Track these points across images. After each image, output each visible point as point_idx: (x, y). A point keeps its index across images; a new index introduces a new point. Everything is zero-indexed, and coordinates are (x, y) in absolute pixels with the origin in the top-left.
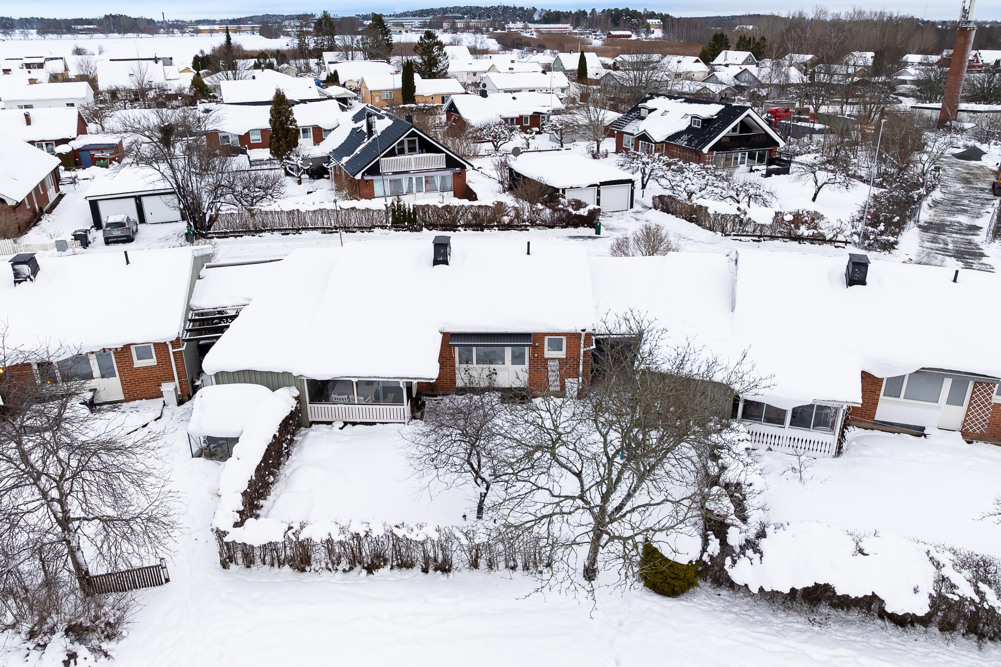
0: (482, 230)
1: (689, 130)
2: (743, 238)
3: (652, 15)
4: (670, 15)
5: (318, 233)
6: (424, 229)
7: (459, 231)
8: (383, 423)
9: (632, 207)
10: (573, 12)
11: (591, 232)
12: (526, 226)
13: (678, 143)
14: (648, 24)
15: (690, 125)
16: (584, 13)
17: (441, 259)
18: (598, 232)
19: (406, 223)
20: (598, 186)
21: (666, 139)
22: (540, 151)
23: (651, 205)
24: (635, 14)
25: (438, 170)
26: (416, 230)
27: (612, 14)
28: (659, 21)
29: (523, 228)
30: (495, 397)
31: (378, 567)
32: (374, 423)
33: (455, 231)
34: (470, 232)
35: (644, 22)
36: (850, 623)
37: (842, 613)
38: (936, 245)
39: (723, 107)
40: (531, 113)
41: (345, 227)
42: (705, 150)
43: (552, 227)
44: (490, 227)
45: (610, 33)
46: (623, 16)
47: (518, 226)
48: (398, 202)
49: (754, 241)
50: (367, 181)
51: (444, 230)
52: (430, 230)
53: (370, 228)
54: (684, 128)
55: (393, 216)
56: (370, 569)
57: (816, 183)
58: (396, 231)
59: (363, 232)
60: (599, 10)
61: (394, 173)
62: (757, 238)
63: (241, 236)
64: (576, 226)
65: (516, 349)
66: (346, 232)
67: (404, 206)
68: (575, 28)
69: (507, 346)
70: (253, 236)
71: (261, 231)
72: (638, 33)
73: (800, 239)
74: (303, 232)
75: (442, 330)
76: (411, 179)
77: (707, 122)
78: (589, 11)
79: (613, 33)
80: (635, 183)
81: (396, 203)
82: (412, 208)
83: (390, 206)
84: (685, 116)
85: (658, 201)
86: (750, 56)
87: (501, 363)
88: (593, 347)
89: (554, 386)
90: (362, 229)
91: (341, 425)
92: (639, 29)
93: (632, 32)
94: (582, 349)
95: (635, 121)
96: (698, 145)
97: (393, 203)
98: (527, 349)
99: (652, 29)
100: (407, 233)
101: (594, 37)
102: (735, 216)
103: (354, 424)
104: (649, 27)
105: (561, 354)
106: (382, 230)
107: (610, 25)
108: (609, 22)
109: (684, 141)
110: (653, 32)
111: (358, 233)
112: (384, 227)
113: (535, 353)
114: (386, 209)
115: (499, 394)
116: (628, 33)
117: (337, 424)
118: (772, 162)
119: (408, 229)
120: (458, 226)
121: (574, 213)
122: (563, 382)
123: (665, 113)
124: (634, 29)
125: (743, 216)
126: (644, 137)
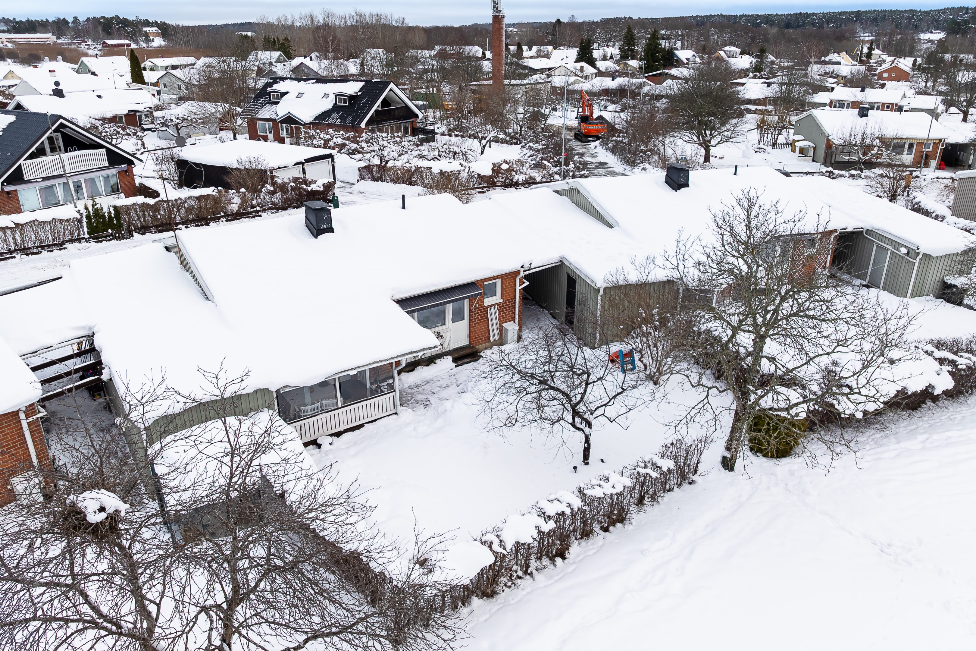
0: (208, 224)
1: (336, 108)
2: (469, 192)
3: (147, 23)
4: (167, 22)
6: (134, 234)
7: (180, 229)
8: (372, 422)
10: (50, 21)
12: (258, 212)
13: (329, 122)
14: (146, 32)
15: (336, 103)
16: (65, 22)
17: (325, 227)
19: (110, 231)
20: (302, 163)
21: (315, 119)
23: (357, 178)
24: (125, 22)
25: (100, 169)
26: (124, 237)
27: (100, 23)
28: (156, 29)
29: (254, 214)
30: (447, 362)
31: (567, 549)
32: (362, 426)
35: (140, 31)
39: (363, 83)
40: (126, 112)
41: (25, 249)
42: (363, 125)
43: (285, 209)
44: (216, 219)
45: (105, 43)
46: (114, 24)
47: (248, 213)
48: (93, 206)
49: (479, 192)
50: (8, 193)
51: (160, 232)
52: (143, 234)
53: (61, 246)
54: (330, 107)
55: (89, 224)
56: (562, 554)
58: (97, 242)
59: (52, 251)
60: (82, 19)
61: (45, 179)
62: (481, 190)
65: (456, 304)
66: (27, 255)
67: (102, 209)
68: (58, 38)
69: (448, 303)
72: (136, 42)
73: (516, 185)
75: (395, 298)
76: (66, 184)
77: (352, 98)
78: (70, 20)
79: (109, 42)
80: (335, 157)
81: (90, 208)
82: (112, 210)
83: (83, 211)
84: (326, 95)
85: (365, 173)
86: (280, 55)
87: (443, 324)
88: (527, 283)
89: (494, 335)
90: (49, 247)
91: (329, 439)
92: (136, 37)
93: (130, 41)
94: (518, 288)
95: (268, 106)
96: (353, 121)
97: (86, 208)
98: (466, 302)
99: (151, 38)
100: (114, 242)
101: (87, 47)
102: (459, 172)
103: (338, 434)
104: (146, 35)
105: (497, 299)
106: (76, 244)
107: (101, 34)
108: (100, 31)
109: (335, 118)
110: (153, 40)
111: (45, 254)
112: (79, 240)
113: (476, 304)
114: (78, 216)
115: (450, 358)
116: (126, 42)
117: (324, 441)
118: (415, 131)
119: (113, 237)
120: (177, 224)
121: (309, 189)
122: (501, 329)
123: (300, 95)
124: (131, 37)
125: (467, 171)
126: (290, 120)
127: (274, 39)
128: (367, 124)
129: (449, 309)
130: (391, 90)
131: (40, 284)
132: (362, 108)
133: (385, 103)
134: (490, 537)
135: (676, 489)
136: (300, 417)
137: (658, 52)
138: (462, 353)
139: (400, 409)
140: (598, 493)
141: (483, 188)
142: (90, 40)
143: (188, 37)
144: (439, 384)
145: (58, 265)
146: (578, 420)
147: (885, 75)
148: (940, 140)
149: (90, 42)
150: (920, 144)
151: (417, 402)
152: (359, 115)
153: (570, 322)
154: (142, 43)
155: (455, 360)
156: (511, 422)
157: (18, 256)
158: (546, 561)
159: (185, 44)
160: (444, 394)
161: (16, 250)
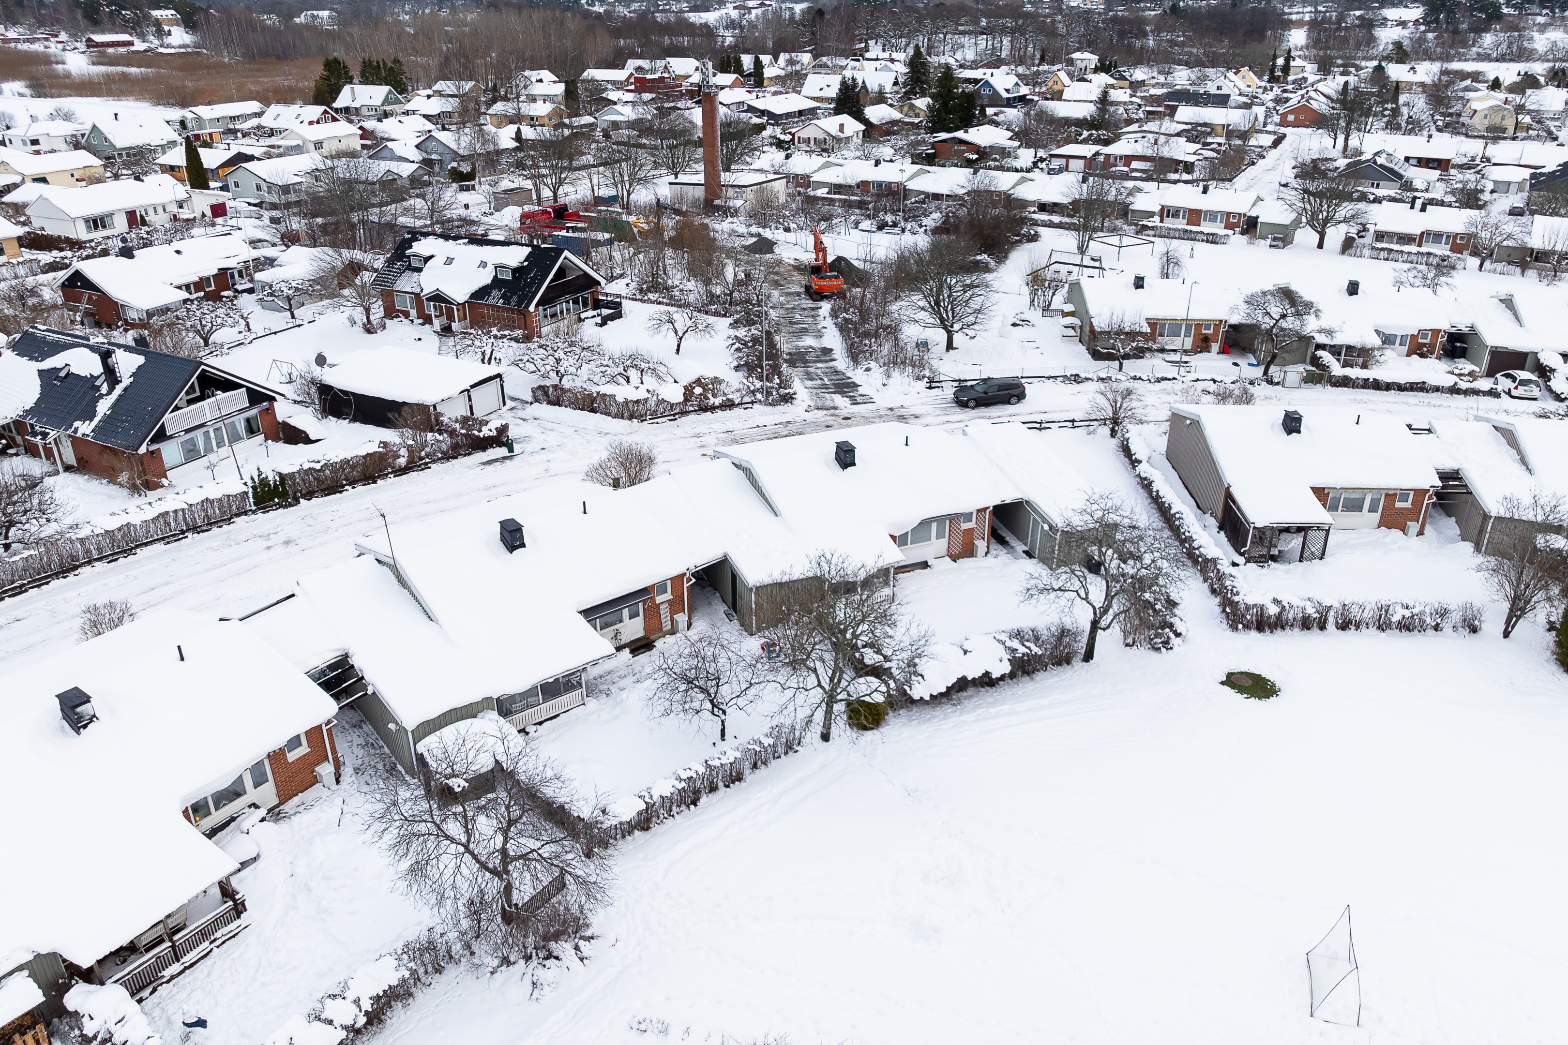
0: (375, 482)
1: (497, 283)
2: (659, 420)
5: (159, 547)
6: (302, 500)
8: (565, 712)
9: (504, 404)
11: (503, 451)
12: (426, 464)
13: (490, 302)
14: (156, 18)
15: (496, 276)
17: (518, 543)
18: (511, 450)
19: (276, 500)
20: (468, 391)
21: (470, 298)
22: (275, 333)
23: (530, 399)
25: (241, 411)
26: (291, 505)
28: (173, 12)
29: (423, 466)
30: (626, 654)
31: (698, 799)
32: (559, 715)
33: (341, 492)
34: (360, 488)
36: (971, 697)
37: (965, 694)
38: (814, 382)
39: (530, 249)
40: (215, 272)
41: (196, 528)
42: (532, 308)
43: (456, 457)
44: (384, 476)
45: (90, 39)
46: (102, 5)
47: (417, 466)
48: (259, 476)
50: (152, 452)
51: (326, 495)
52: (309, 500)
53: (229, 521)
54: (488, 280)
55: (255, 494)
56: (695, 803)
57: (676, 332)
58: (264, 513)
59: (221, 526)
61: (187, 431)
63: (47, 583)
64: (484, 449)
65: (632, 603)
66: (198, 533)
67: (267, 477)
68: (8, 28)
69: (624, 607)
70: (65, 577)
71: (76, 568)
72: (143, 37)
74: (138, 550)
76: (207, 433)
77: (517, 271)
79: (98, 38)
80: (504, 376)
81: (256, 479)
82: (278, 479)
83: (250, 483)
84: (483, 264)
85: (539, 393)
86: (390, 92)
87: (621, 621)
88: (694, 580)
89: (666, 626)
90: (218, 523)
91: (534, 728)
92: (141, 27)
93: (131, 35)
94: (686, 585)
95: (408, 274)
96: (519, 304)
97: (252, 479)
98: (641, 605)
99: (166, 28)
100: (281, 511)
101: (60, 46)
102: (646, 400)
103: (540, 723)
104: (158, 24)
105: (668, 596)
106: (243, 517)
107: (83, 22)
108: (80, 17)
109: (496, 298)
110: (169, 33)
111: (215, 530)
112: (246, 513)
113: (649, 603)
114: (245, 489)
115: (627, 650)
116: (125, 37)
117: (531, 729)
118: (597, 304)
119: (280, 506)
120: (343, 486)
121: (481, 435)
122: (672, 620)
123: (449, 261)
124: (133, 28)
125: (655, 398)
126: (438, 298)
127: (378, 62)
128: (537, 306)
129: (626, 613)
130: (565, 258)
131: (278, 602)
132: (530, 285)
133: (561, 272)
134: (643, 793)
135: (783, 756)
136: (511, 712)
137: (953, 99)
138: (638, 644)
139: (586, 699)
140: (717, 763)
141: (674, 415)
142: (63, 33)
143: (230, 32)
144: (619, 674)
145: (232, 543)
146: (716, 710)
147: (1291, 118)
148: (1221, 321)
149: (63, 36)
150: (1198, 326)
151: (601, 691)
152: (527, 295)
153: (734, 607)
154: (151, 38)
155: (632, 652)
156: (667, 713)
157: (189, 534)
158: (683, 807)
159: (225, 44)
160: (622, 683)
161: (188, 530)
